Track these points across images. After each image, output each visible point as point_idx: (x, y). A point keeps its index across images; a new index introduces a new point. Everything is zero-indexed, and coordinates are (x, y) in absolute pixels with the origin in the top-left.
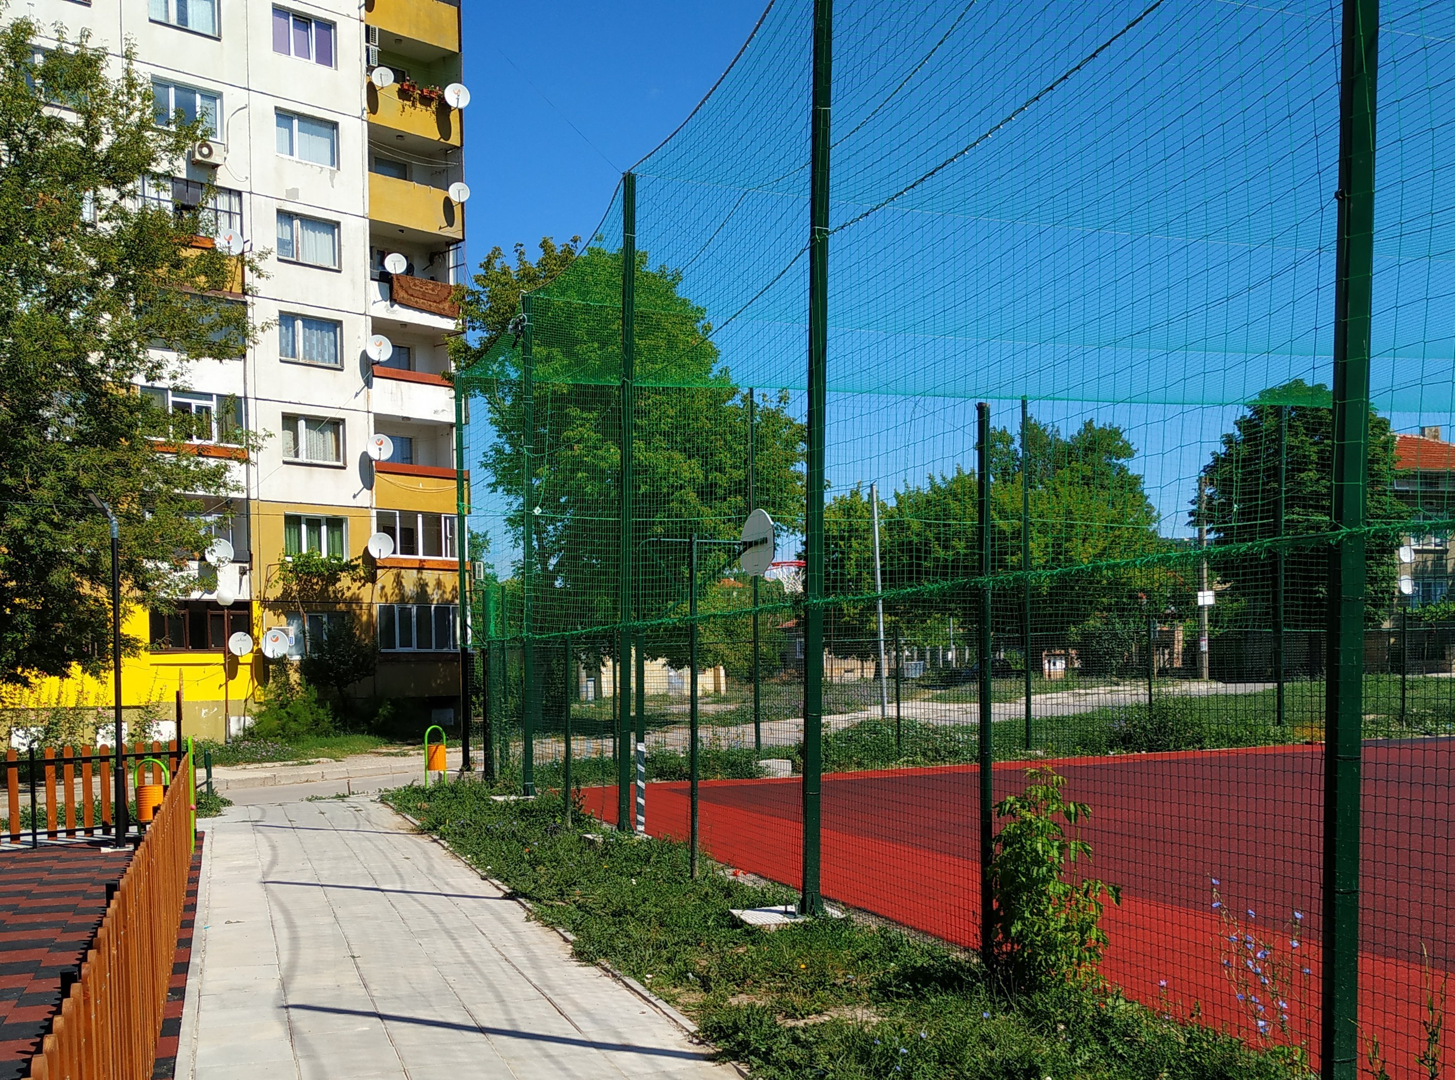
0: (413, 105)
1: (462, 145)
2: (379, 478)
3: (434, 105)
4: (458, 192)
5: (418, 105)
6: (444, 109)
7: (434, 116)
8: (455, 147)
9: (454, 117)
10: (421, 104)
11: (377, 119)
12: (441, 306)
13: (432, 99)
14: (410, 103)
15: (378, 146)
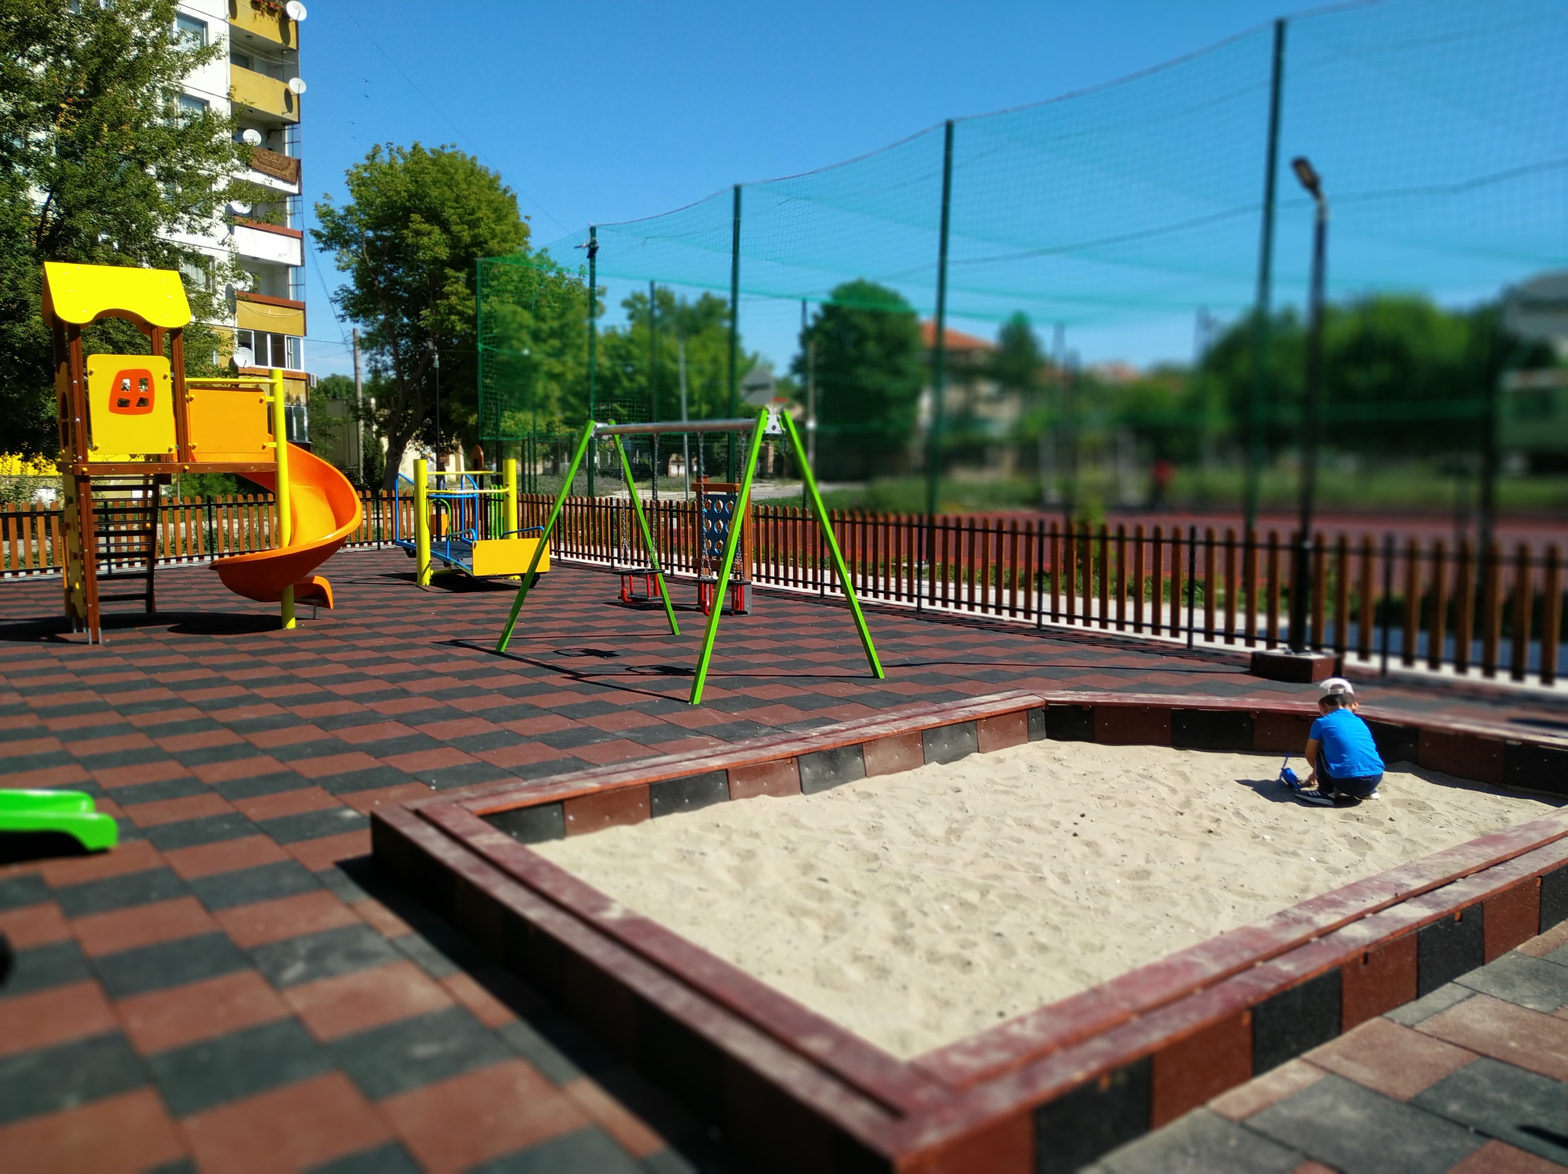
0: (262, 14)
1: (298, 48)
2: (240, 305)
3: (277, 15)
4: (296, 85)
5: (266, 14)
6: (284, 19)
7: (277, 25)
8: (291, 49)
9: (292, 27)
10: (268, 13)
11: (236, 23)
12: (283, 173)
13: (276, 11)
14: (260, 12)
15: (237, 45)
